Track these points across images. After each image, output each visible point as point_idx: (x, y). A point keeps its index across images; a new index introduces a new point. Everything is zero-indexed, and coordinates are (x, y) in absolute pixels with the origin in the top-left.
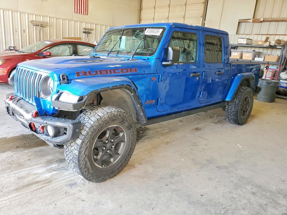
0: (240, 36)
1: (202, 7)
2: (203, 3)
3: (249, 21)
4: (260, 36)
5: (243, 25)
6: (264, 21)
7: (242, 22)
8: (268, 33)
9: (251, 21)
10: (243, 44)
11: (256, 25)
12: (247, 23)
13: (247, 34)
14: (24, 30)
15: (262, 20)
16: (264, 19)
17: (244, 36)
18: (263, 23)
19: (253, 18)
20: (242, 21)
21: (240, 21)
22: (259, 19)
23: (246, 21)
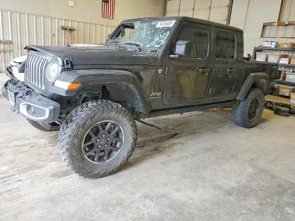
0: (265, 39)
1: (226, 10)
2: (227, 6)
3: (274, 24)
4: (285, 39)
5: (268, 28)
6: (289, 24)
7: (266, 26)
8: (293, 36)
9: (276, 24)
10: (267, 47)
11: (281, 28)
12: (272, 27)
13: (272, 38)
14: (54, 34)
15: (287, 24)
16: (289, 22)
17: (269, 39)
18: (288, 27)
19: (278, 21)
20: (266, 24)
21: (265, 24)
22: (284, 23)
23: (271, 24)
